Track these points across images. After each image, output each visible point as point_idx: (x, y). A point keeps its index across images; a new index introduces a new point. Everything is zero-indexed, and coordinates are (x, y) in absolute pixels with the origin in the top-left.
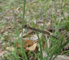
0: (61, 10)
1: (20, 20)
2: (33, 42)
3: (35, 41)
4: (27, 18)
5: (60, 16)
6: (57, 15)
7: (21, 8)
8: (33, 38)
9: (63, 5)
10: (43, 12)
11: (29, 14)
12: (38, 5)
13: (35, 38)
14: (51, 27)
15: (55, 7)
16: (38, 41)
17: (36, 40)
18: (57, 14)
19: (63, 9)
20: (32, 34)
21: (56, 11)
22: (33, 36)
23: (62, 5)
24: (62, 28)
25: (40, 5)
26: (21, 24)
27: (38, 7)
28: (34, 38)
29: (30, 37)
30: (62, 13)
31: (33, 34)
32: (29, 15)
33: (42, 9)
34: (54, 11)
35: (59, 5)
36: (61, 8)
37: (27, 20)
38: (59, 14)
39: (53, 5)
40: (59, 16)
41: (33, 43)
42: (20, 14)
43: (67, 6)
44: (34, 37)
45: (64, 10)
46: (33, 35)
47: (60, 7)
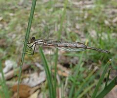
0: (82, 25)
1: (3, 42)
2: (29, 89)
3: (33, 87)
4: (18, 38)
5: (82, 36)
6: (77, 34)
7: (5, 20)
8: (29, 81)
9: (86, 17)
10: (49, 27)
11: (22, 30)
12: (39, 15)
13: (33, 80)
14: (66, 56)
15: (71, 20)
16: (40, 89)
17: (36, 86)
18: (76, 31)
19: (87, 24)
20: (26, 72)
21: (74, 26)
22: (29, 77)
23: (83, 17)
24: (89, 60)
25: (44, 14)
26: (4, 50)
27: (39, 18)
28: (31, 82)
29: (22, 79)
30: (86, 32)
31: (28, 73)
32: (21, 33)
33: (47, 22)
34: (70, 27)
35: (79, 16)
36: (83, 21)
37: (16, 43)
38: (80, 33)
39: (67, 16)
40: (79, 35)
41: (29, 92)
42: (3, 30)
43: (92, 19)
44: (31, 79)
45: (89, 26)
46: (28, 75)
47: (81, 19)
